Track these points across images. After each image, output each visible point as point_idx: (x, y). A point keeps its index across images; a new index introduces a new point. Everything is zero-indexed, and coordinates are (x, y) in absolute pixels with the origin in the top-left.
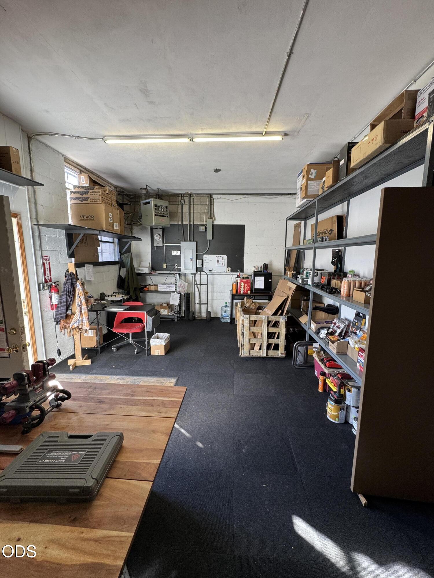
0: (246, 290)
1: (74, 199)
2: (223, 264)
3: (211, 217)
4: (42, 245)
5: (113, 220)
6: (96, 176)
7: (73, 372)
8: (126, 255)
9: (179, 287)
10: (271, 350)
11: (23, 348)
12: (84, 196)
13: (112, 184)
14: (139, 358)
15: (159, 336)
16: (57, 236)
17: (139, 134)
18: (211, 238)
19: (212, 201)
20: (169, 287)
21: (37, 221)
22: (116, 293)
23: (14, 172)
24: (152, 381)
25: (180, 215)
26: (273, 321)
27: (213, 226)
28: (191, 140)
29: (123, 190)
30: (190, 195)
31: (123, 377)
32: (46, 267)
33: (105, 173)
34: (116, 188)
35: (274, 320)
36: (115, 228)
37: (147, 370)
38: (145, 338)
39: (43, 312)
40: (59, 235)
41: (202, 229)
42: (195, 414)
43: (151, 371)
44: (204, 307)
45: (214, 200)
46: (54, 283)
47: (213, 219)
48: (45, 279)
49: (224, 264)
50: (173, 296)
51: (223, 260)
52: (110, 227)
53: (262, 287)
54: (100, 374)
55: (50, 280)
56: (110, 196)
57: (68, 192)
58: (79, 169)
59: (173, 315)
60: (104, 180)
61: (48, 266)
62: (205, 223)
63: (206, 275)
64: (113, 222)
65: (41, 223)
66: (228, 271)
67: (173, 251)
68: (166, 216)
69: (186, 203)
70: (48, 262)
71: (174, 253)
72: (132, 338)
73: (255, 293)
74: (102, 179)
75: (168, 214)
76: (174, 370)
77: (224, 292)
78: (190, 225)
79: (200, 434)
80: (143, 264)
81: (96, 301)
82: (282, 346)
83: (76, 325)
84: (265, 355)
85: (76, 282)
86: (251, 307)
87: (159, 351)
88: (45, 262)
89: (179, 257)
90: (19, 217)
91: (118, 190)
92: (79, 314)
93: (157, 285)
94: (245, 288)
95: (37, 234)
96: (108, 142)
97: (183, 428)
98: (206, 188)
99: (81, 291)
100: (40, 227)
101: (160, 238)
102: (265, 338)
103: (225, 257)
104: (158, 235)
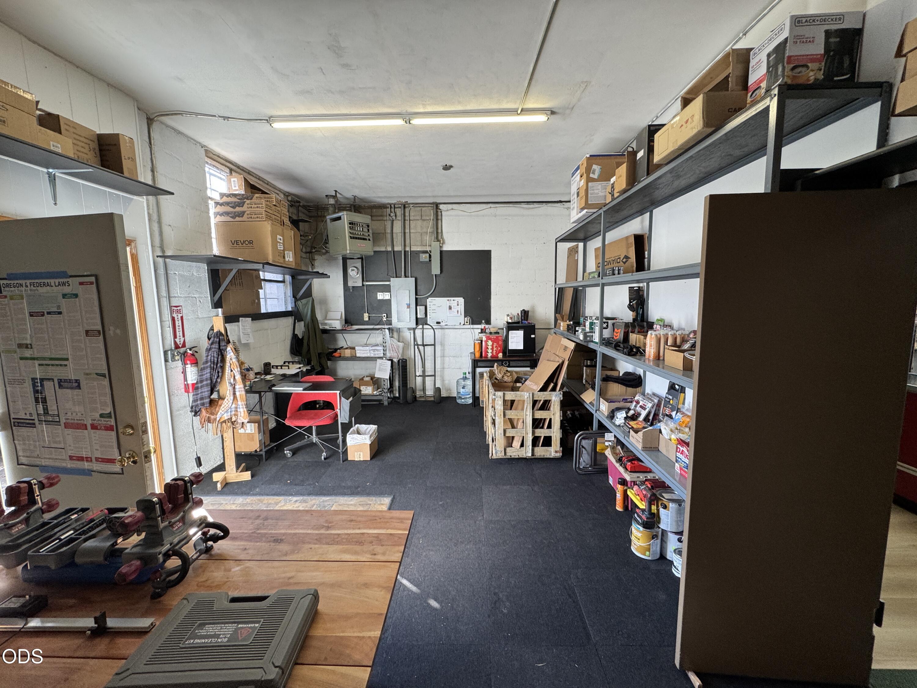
0: (496, 353)
1: (221, 215)
2: (458, 312)
3: (438, 241)
4: (171, 289)
5: (284, 247)
6: (256, 178)
7: (221, 493)
8: (304, 301)
9: (390, 350)
10: (538, 446)
11: (146, 457)
12: (238, 209)
13: (280, 190)
14: (329, 466)
15: (360, 429)
16: (195, 274)
17: (325, 112)
18: (438, 272)
19: (439, 214)
20: (374, 350)
21: (163, 251)
22: (289, 362)
23: (126, 174)
24: (352, 503)
25: (389, 236)
26: (540, 400)
27: (441, 252)
28: (408, 122)
29: (298, 200)
30: (404, 206)
31: (305, 498)
32: (177, 324)
33: (269, 173)
34: (287, 196)
35: (543, 400)
36: (287, 259)
37: (343, 484)
38: (338, 433)
39: (172, 397)
40: (198, 271)
41: (424, 257)
42: (424, 554)
43: (349, 488)
44: (429, 381)
45: (441, 212)
46: (190, 349)
47: (442, 242)
48: (175, 343)
49: (459, 313)
50: (381, 365)
51: (458, 305)
52: (279, 258)
53: (521, 347)
54: (268, 495)
55: (184, 345)
56: (279, 209)
57: (211, 204)
58: (228, 167)
59: (380, 395)
60: (268, 184)
61: (180, 322)
62: (428, 249)
63: (432, 330)
64: (284, 250)
65: (169, 253)
66: (467, 322)
67: (378, 293)
68: (368, 238)
69: (398, 218)
70: (180, 315)
71: (381, 296)
72: (317, 434)
73: (509, 356)
74: (265, 183)
75: (371, 235)
76: (386, 484)
77: (461, 357)
78: (405, 251)
79: (433, 587)
80: (331, 315)
81: (258, 376)
82: (556, 440)
83: (226, 417)
84: (529, 454)
85: (226, 346)
86: (506, 378)
87: (361, 453)
88: (175, 315)
89: (388, 303)
90: (133, 244)
91: (290, 198)
92: (232, 398)
93: (354, 348)
94: (495, 349)
95: (161, 271)
96: (276, 125)
97: (405, 578)
98: (429, 194)
99: (234, 360)
100: (168, 260)
101: (358, 273)
102: (528, 427)
103: (461, 300)
104: (355, 268)
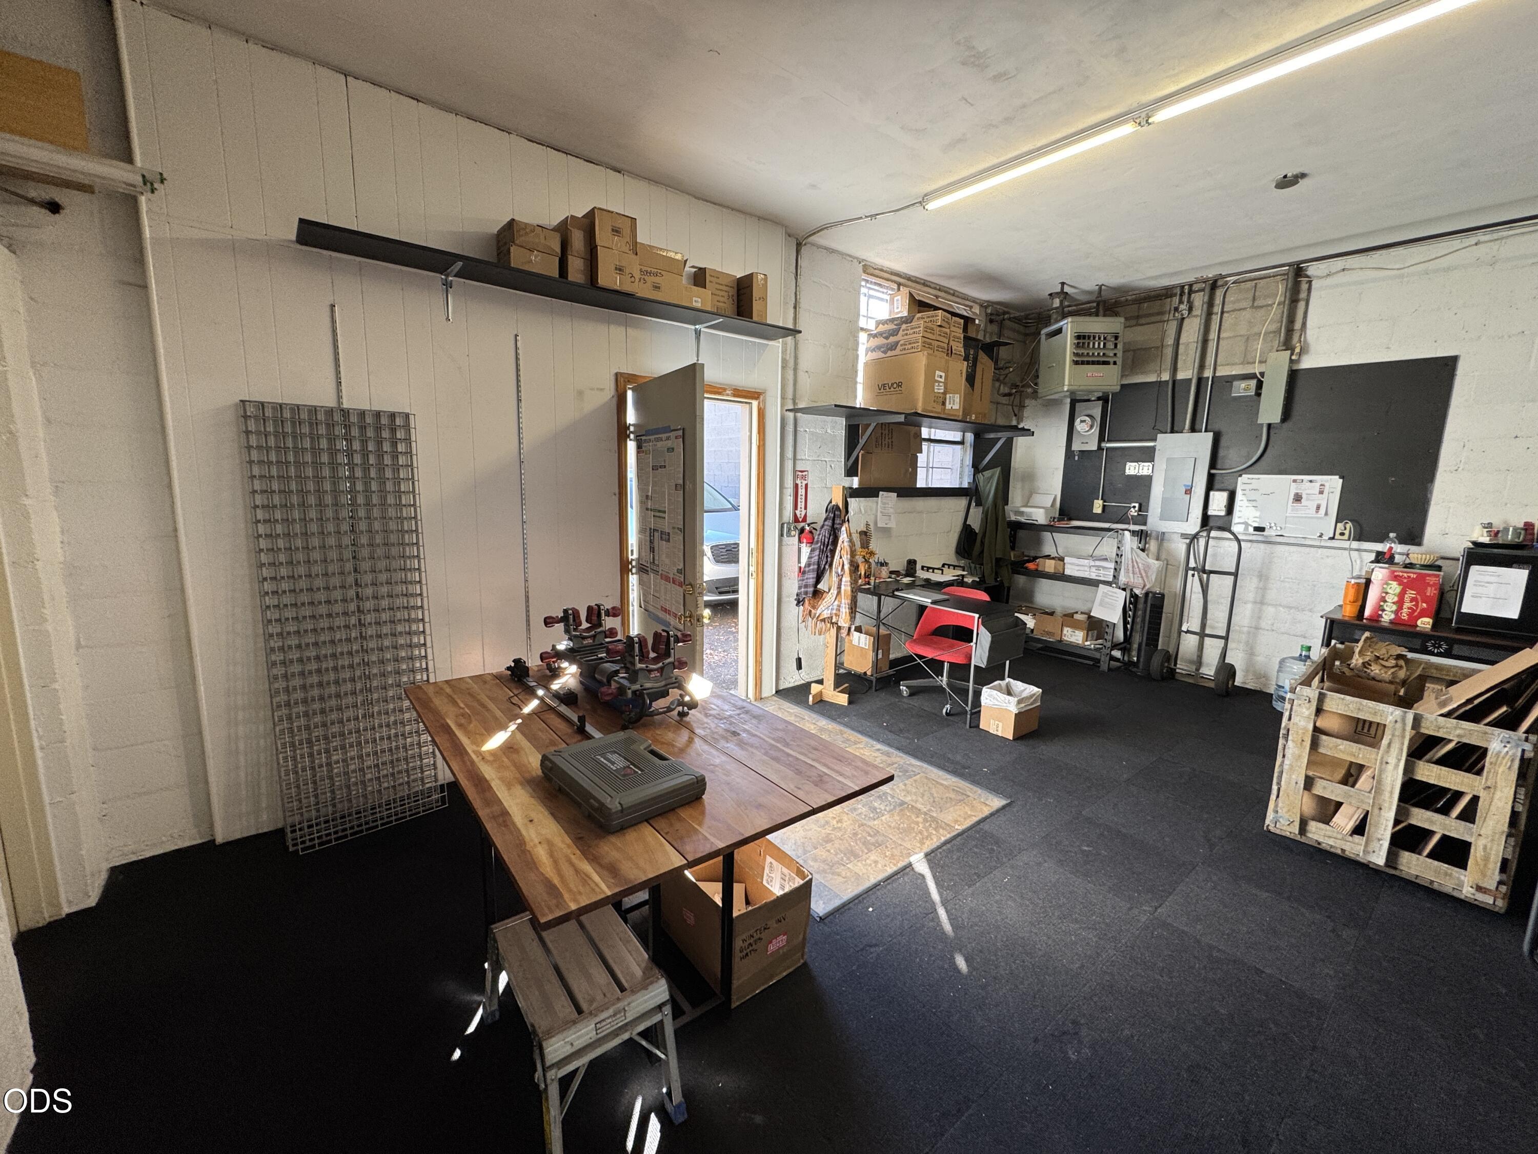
0: (1410, 615)
1: (873, 350)
2: (1318, 508)
3: (1287, 345)
4: (798, 449)
5: (946, 388)
6: (935, 288)
7: (811, 708)
8: (987, 473)
9: (1127, 571)
10: (1420, 854)
11: (698, 620)
12: (892, 339)
13: (974, 301)
14: (948, 726)
15: (1014, 688)
16: (829, 431)
17: (996, 161)
18: (1276, 418)
19: (1304, 286)
20: (1098, 568)
21: (794, 403)
22: (949, 566)
23: (755, 318)
24: (945, 783)
25: (1169, 352)
26: (1450, 741)
27: (1294, 376)
28: (1143, 123)
29: (1006, 310)
30: (1214, 285)
31: (891, 750)
32: (800, 494)
34: (986, 307)
35: (1456, 740)
36: (948, 406)
37: (950, 756)
38: (969, 682)
39: (784, 579)
40: (833, 427)
41: (1243, 389)
42: (998, 897)
43: (953, 762)
44: (1212, 650)
45: (1310, 282)
46: (809, 525)
47: (1297, 350)
48: (795, 515)
49: (1322, 511)
50: (1105, 595)
51: (1321, 492)
52: (935, 405)
53: (1513, 613)
54: (853, 729)
55: (804, 520)
56: (948, 331)
57: (863, 337)
58: (895, 282)
59: (1096, 650)
60: (953, 295)
61: (804, 491)
62: (1257, 369)
63: (1235, 544)
64: (945, 393)
65: (801, 405)
66: (1342, 534)
67: (1128, 464)
68: (1112, 360)
69: (1194, 313)
70: (804, 482)
71: (1132, 469)
72: (950, 676)
73: (1458, 630)
74: (949, 293)
75: (1120, 354)
76: (1013, 781)
77: (1311, 610)
78: (1200, 380)
79: (978, 944)
80: (1037, 499)
81: (893, 576)
82: (1486, 859)
83: (826, 614)
84: (1379, 859)
85: (842, 525)
86: (1375, 670)
87: (1000, 724)
88: (798, 482)
89: (1145, 483)
90: (761, 397)
91: (989, 311)
92: (836, 592)
93: (1061, 559)
94: (1407, 605)
95: (790, 428)
96: (932, 206)
97: (946, 908)
98: (1269, 248)
99: (846, 544)
100: (799, 415)
101: (1092, 427)
102: (1386, 795)
103: (1334, 483)
104: (1087, 418)
